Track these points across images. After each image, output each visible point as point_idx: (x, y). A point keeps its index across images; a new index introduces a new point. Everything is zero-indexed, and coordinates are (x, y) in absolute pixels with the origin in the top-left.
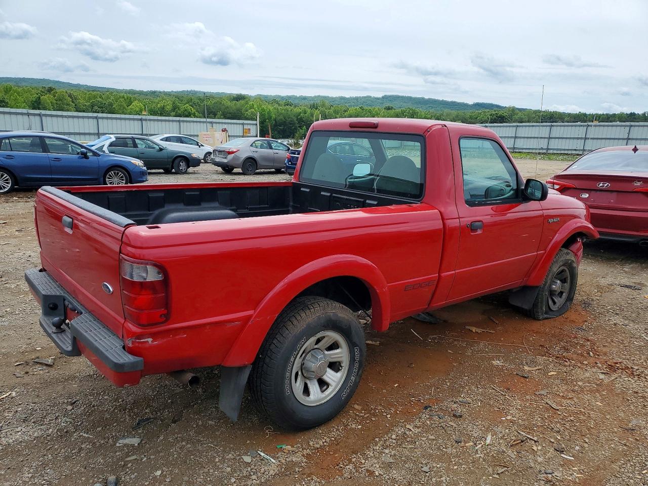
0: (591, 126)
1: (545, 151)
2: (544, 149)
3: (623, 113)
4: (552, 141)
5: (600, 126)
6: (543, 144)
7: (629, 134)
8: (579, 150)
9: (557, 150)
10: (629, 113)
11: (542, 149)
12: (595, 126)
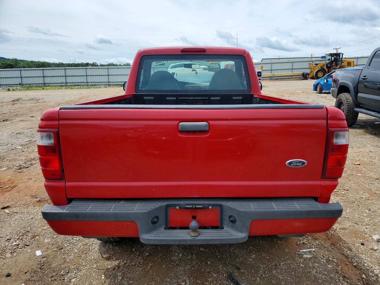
0: (88, 68)
1: (65, 84)
2: (64, 83)
3: (83, 63)
4: (68, 78)
5: (93, 68)
6: (63, 80)
7: (108, 72)
8: (85, 82)
9: (72, 83)
10: (86, 63)
11: (63, 83)
12: (90, 68)
